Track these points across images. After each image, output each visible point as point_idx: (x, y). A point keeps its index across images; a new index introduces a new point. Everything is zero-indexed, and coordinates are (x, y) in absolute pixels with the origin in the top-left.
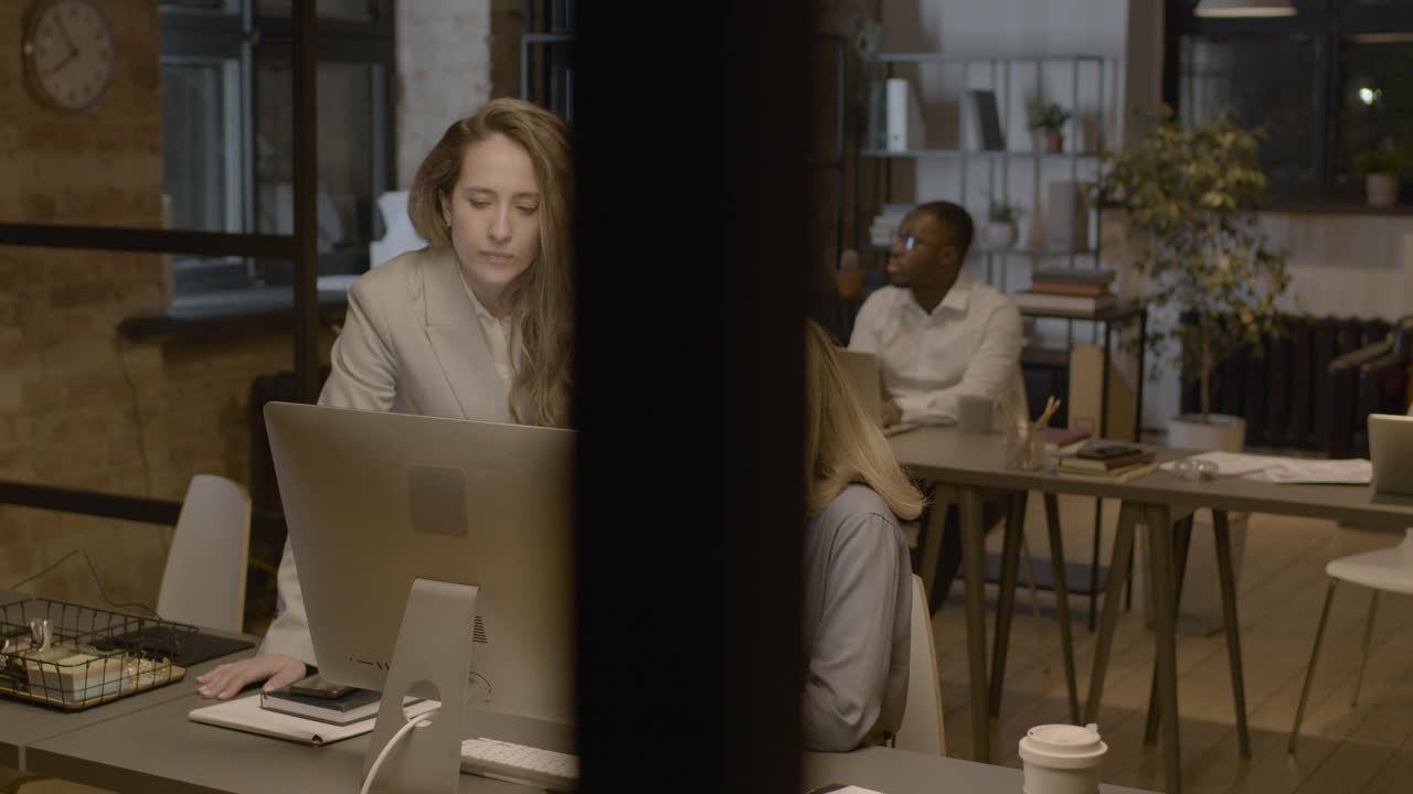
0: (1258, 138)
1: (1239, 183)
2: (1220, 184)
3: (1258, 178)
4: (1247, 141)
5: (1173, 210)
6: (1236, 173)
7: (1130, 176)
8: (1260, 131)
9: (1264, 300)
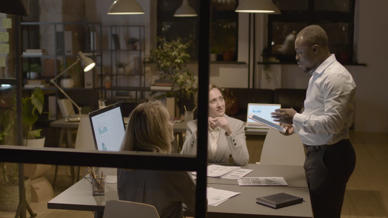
0: (187, 46)
1: (184, 57)
2: (179, 57)
3: (188, 55)
4: (185, 47)
5: (168, 64)
6: (183, 54)
7: (157, 56)
8: (187, 44)
9: (190, 85)
